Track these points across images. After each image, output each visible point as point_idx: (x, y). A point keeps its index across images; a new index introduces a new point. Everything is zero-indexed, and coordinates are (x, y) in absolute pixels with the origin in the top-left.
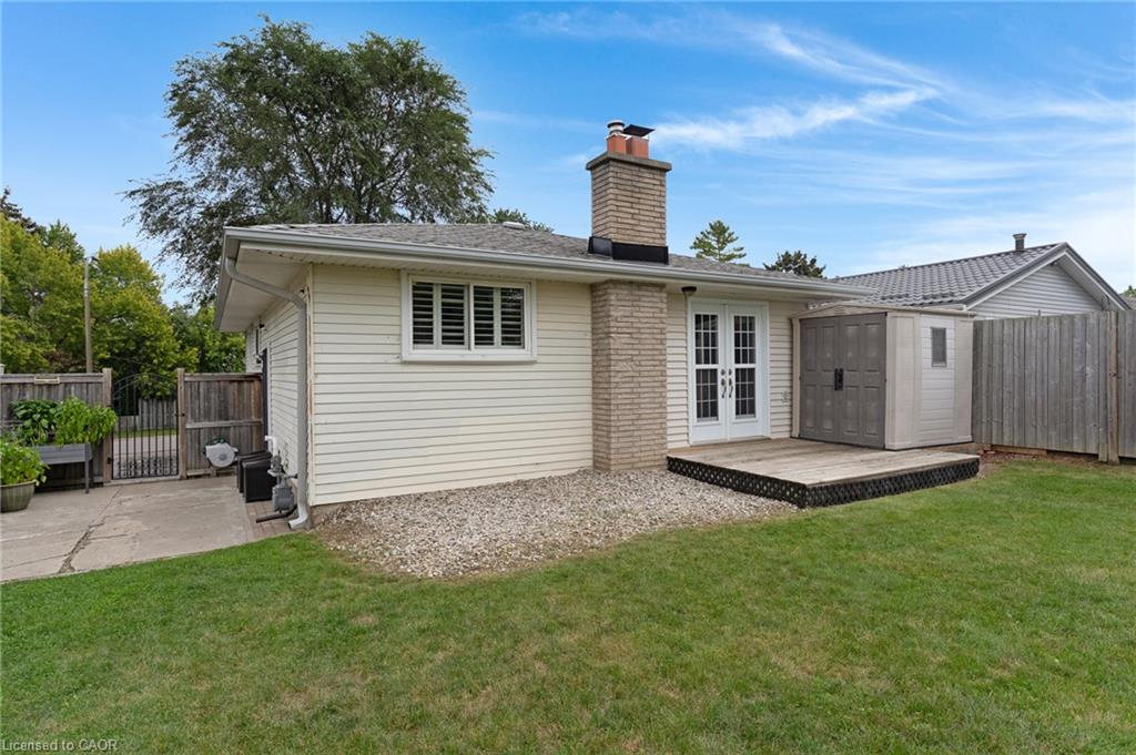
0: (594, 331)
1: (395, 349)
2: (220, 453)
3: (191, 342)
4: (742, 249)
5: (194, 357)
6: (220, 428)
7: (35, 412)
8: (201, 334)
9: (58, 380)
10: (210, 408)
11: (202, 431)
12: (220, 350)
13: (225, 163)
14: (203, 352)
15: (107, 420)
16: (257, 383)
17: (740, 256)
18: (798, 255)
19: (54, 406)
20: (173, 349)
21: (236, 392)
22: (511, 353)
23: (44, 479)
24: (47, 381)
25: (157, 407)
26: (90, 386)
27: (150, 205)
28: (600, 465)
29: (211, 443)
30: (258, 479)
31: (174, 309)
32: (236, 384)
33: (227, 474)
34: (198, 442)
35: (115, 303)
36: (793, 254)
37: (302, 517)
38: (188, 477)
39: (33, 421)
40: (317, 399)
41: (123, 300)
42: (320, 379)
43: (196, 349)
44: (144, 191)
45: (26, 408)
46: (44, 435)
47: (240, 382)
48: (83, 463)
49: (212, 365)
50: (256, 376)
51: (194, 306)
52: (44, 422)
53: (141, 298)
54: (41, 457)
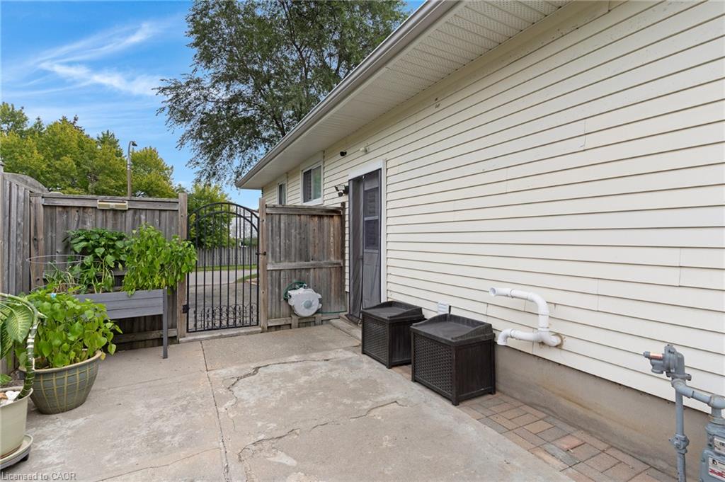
2: (305, 301)
6: (301, 270)
7: (98, 245)
9: (126, 205)
10: (290, 246)
11: (282, 273)
15: (187, 258)
16: (337, 219)
19: (121, 238)
21: (316, 229)
24: (112, 205)
26: (163, 214)
27: (176, 100)
29: (293, 288)
32: (316, 219)
34: (279, 287)
38: (269, 329)
39: (96, 257)
44: (172, 89)
45: (87, 240)
46: (109, 277)
47: (320, 216)
48: (160, 316)
50: (336, 210)
51: (202, 180)
52: (110, 259)
54: (115, 307)
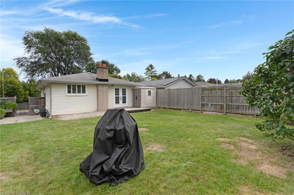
0: (97, 91)
1: (65, 94)
2: (37, 111)
3: (26, 90)
4: (156, 70)
5: (28, 93)
6: (37, 106)
7: (2, 104)
8: (29, 88)
9: (6, 98)
10: (35, 103)
11: (33, 107)
12: (34, 91)
13: (35, 53)
14: (30, 92)
16: (43, 99)
17: (156, 72)
18: (166, 72)
19: (5, 103)
20: (23, 91)
22: (84, 94)
23: (6, 114)
24: (4, 98)
25: (21, 104)
26: (12, 99)
27: (19, 62)
28: (98, 110)
29: (35, 109)
30: (44, 114)
31: (22, 82)
33: (38, 114)
34: (32, 109)
35: (8, 81)
36: (165, 72)
37: (51, 117)
38: (31, 115)
40: (53, 101)
41: (10, 80)
42: (53, 98)
43: (28, 91)
44: (17, 59)
46: (4, 108)
47: (40, 99)
48: (11, 112)
49: (32, 95)
50: (43, 98)
51: (28, 82)
52: (4, 105)
53: (14, 80)
54: (5, 111)
